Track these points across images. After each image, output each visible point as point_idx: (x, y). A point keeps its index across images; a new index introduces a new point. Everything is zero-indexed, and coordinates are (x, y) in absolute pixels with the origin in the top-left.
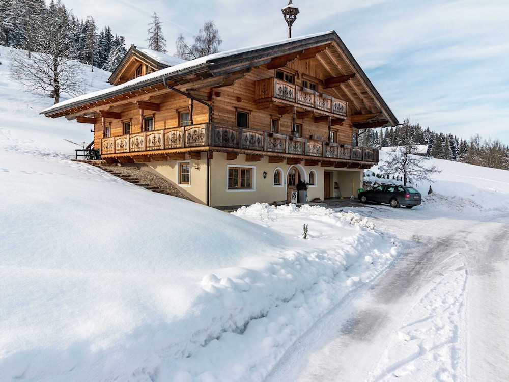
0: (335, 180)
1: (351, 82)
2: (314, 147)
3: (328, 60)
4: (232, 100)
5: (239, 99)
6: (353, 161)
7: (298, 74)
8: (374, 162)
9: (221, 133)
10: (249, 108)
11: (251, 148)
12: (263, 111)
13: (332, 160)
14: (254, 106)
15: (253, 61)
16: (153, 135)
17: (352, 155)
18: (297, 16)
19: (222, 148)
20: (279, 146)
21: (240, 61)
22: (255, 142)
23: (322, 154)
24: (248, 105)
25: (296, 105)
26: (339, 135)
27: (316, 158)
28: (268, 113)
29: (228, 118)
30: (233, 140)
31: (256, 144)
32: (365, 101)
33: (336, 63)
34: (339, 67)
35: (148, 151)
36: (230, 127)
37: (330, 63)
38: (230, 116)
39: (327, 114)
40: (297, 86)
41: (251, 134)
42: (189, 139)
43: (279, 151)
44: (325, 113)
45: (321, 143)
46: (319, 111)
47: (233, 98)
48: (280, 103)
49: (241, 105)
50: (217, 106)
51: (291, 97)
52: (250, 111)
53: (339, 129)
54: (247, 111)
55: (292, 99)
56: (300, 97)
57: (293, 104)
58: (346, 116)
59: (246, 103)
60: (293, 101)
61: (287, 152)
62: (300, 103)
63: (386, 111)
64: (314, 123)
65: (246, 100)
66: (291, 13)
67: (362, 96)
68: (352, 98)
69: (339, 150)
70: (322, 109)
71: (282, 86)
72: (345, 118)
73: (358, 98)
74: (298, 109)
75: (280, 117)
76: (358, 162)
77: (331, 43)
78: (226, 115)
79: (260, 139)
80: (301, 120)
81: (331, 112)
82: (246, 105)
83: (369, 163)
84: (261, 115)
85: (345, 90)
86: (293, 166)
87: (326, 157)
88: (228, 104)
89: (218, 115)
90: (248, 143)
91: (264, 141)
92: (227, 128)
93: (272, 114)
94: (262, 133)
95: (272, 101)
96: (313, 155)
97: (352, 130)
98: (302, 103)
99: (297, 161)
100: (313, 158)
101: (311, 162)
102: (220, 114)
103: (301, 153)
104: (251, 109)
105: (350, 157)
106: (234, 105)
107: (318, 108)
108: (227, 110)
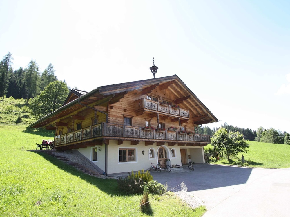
0: (188, 154)
1: (188, 100)
2: (171, 135)
3: (175, 90)
4: (121, 111)
5: (125, 110)
6: (196, 142)
7: (160, 97)
8: (208, 142)
9: (111, 128)
10: (131, 115)
11: (131, 137)
12: (140, 117)
13: (183, 142)
14: (135, 114)
15: (128, 88)
16: (77, 133)
17: (195, 139)
18: (157, 70)
19: (112, 137)
20: (149, 135)
21: (120, 88)
22: (134, 133)
23: (177, 139)
24: (131, 113)
25: (159, 112)
26: (187, 128)
27: (173, 141)
28: (143, 117)
29: (118, 120)
30: (119, 133)
31: (135, 134)
32: (198, 109)
33: (179, 90)
34: (181, 93)
35: (75, 142)
36: (117, 125)
37: (176, 91)
38: (120, 120)
39: (178, 117)
40: (158, 102)
41: (131, 128)
42: (94, 133)
43: (150, 138)
44: (176, 116)
45: (175, 132)
46: (173, 115)
47: (121, 110)
48: (149, 111)
49: (126, 113)
50: (111, 115)
51: (155, 108)
52: (132, 116)
53: (186, 125)
54: (130, 117)
55: (156, 109)
56: (160, 108)
57: (157, 112)
58: (189, 118)
59: (129, 112)
60: (157, 110)
61: (154, 138)
62: (161, 111)
63: (210, 114)
64: (171, 122)
65: (129, 111)
66: (154, 69)
67: (196, 107)
68: (191, 109)
69: (186, 136)
70: (174, 114)
71: (149, 102)
72: (188, 119)
73: (194, 108)
74: (160, 115)
75: (151, 120)
76: (199, 142)
77: (175, 80)
78: (117, 119)
79: (137, 131)
80: (164, 121)
81: (180, 116)
82: (129, 113)
83: (205, 143)
84: (139, 118)
85: (187, 105)
86: (161, 147)
87: (179, 141)
88: (118, 113)
89: (112, 119)
90: (129, 134)
91: (139, 132)
92: (115, 126)
93: (146, 118)
94: (138, 128)
95: (144, 111)
96: (171, 139)
97: (194, 125)
98: (162, 111)
99: (162, 143)
100: (172, 141)
101: (171, 144)
102: (113, 118)
103: (164, 139)
104: (133, 116)
105: (194, 140)
106: (122, 114)
107: (172, 114)
108: (118, 116)
